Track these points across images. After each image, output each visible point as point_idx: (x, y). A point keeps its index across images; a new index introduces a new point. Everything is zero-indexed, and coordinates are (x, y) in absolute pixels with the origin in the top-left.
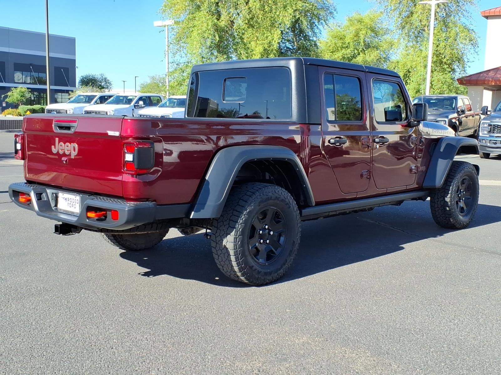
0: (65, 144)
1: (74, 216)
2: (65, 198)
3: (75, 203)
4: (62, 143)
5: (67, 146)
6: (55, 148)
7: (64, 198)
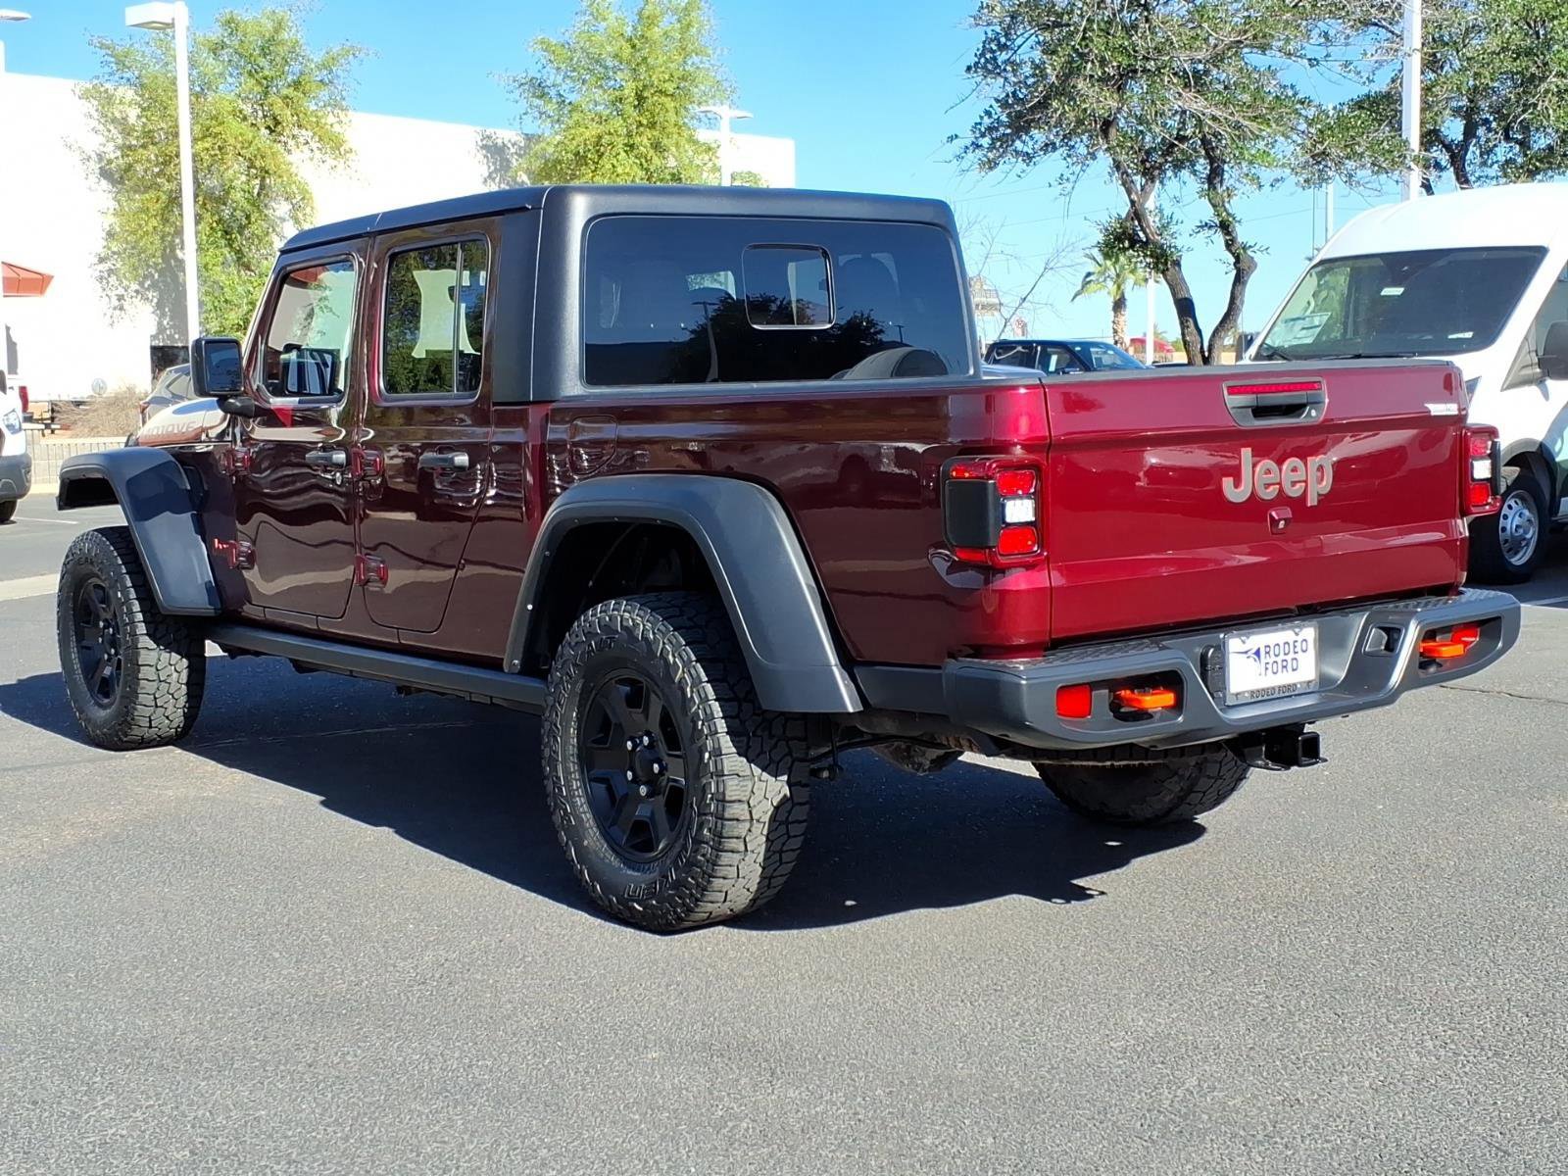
0: (1280, 462)
1: (1296, 695)
2: (1254, 651)
3: (1296, 653)
4: (1268, 463)
5: (1294, 470)
6: (1237, 485)
7: (1246, 652)
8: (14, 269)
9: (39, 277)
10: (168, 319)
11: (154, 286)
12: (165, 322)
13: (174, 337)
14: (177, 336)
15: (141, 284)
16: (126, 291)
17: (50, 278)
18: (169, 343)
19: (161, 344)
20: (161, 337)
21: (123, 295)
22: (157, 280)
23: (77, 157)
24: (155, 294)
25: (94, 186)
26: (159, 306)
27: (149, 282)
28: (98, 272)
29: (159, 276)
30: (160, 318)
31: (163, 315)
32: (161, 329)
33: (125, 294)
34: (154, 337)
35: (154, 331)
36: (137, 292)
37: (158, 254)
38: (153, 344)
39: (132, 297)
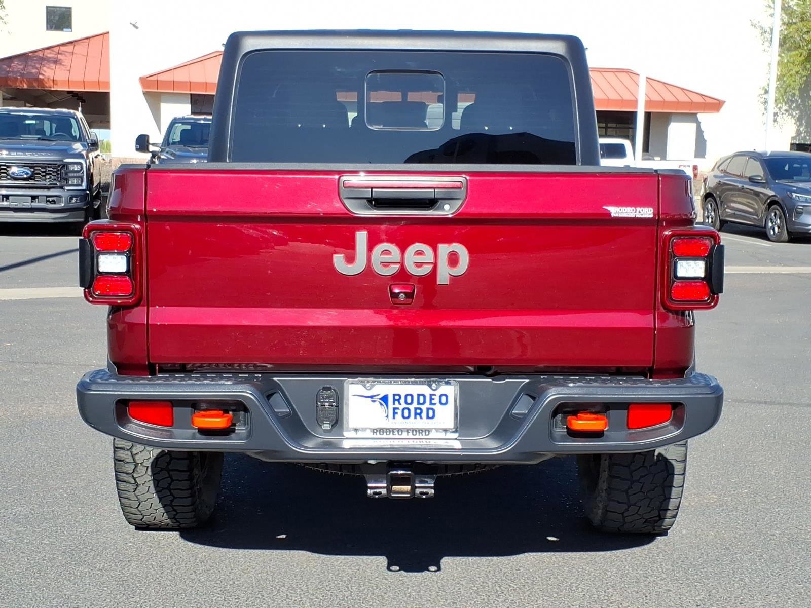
5: (420, 253)
6: (349, 260)
8: (703, 97)
9: (718, 102)
10: (804, 127)
11: (798, 107)
12: (802, 129)
13: (806, 138)
14: (808, 138)
15: (790, 107)
16: (779, 110)
17: (724, 102)
18: (802, 142)
19: (797, 143)
20: (798, 138)
21: (777, 113)
22: (800, 104)
23: (759, 31)
24: (797, 112)
25: (767, 49)
26: (799, 119)
27: (794, 105)
28: (763, 99)
29: (801, 102)
30: (798, 127)
31: (801, 125)
32: (799, 133)
33: (779, 112)
34: (793, 138)
35: (794, 135)
36: (786, 111)
37: (797, 88)
38: (793, 142)
39: (782, 114)
